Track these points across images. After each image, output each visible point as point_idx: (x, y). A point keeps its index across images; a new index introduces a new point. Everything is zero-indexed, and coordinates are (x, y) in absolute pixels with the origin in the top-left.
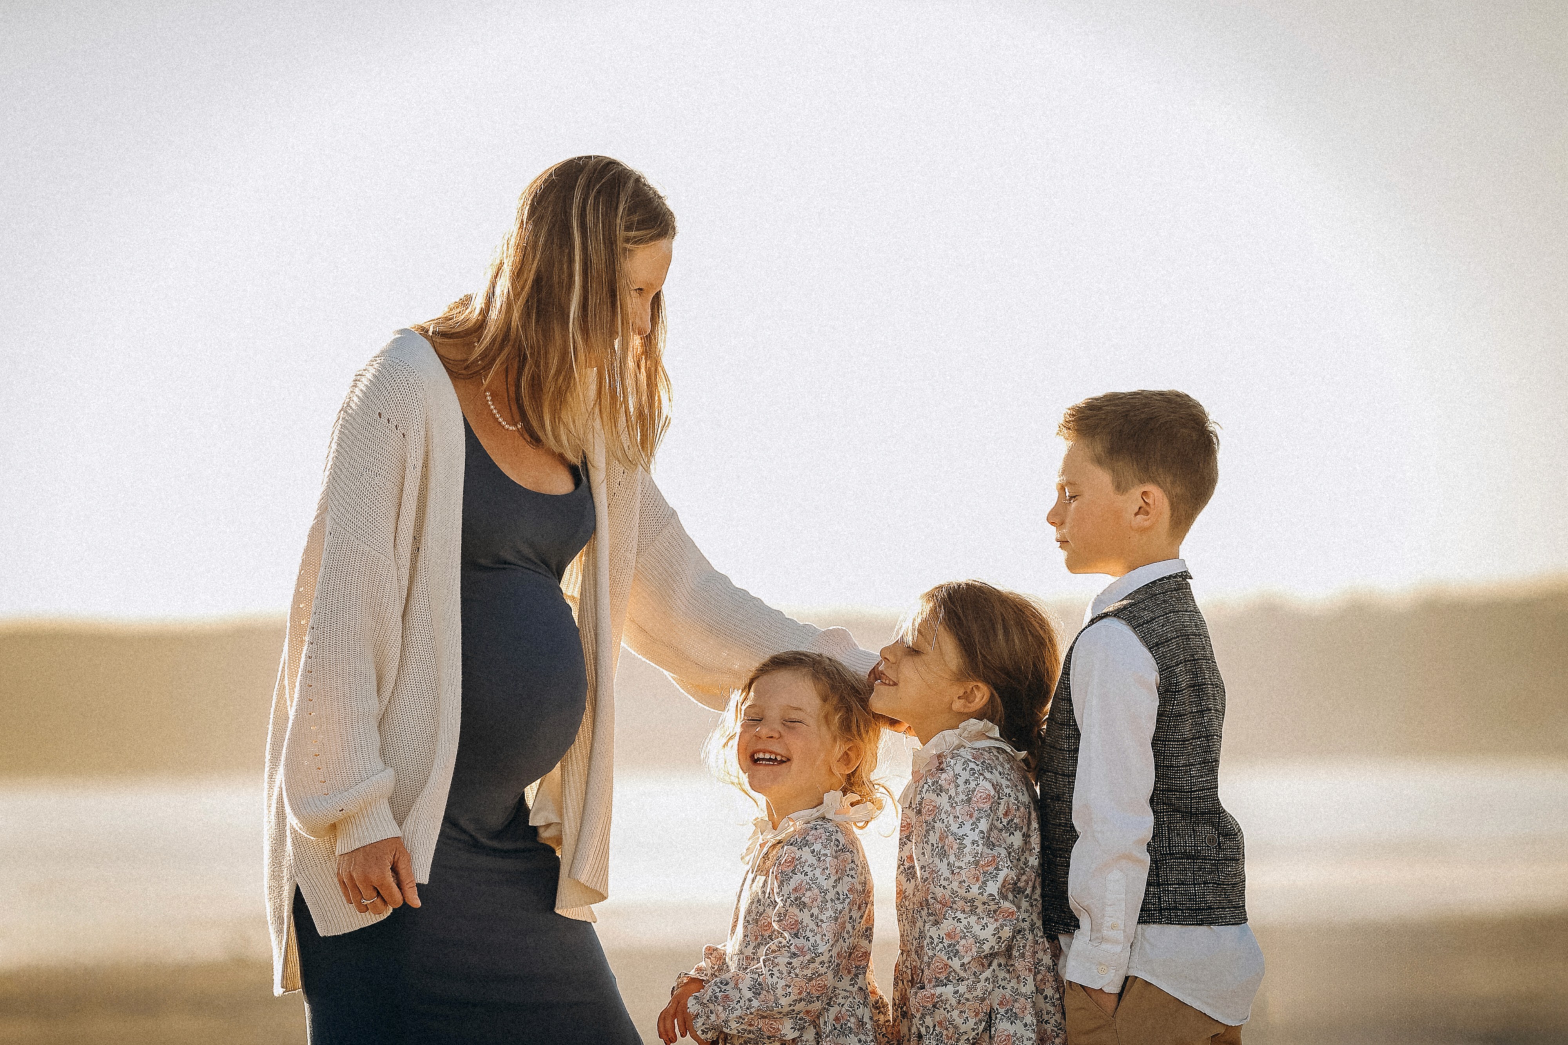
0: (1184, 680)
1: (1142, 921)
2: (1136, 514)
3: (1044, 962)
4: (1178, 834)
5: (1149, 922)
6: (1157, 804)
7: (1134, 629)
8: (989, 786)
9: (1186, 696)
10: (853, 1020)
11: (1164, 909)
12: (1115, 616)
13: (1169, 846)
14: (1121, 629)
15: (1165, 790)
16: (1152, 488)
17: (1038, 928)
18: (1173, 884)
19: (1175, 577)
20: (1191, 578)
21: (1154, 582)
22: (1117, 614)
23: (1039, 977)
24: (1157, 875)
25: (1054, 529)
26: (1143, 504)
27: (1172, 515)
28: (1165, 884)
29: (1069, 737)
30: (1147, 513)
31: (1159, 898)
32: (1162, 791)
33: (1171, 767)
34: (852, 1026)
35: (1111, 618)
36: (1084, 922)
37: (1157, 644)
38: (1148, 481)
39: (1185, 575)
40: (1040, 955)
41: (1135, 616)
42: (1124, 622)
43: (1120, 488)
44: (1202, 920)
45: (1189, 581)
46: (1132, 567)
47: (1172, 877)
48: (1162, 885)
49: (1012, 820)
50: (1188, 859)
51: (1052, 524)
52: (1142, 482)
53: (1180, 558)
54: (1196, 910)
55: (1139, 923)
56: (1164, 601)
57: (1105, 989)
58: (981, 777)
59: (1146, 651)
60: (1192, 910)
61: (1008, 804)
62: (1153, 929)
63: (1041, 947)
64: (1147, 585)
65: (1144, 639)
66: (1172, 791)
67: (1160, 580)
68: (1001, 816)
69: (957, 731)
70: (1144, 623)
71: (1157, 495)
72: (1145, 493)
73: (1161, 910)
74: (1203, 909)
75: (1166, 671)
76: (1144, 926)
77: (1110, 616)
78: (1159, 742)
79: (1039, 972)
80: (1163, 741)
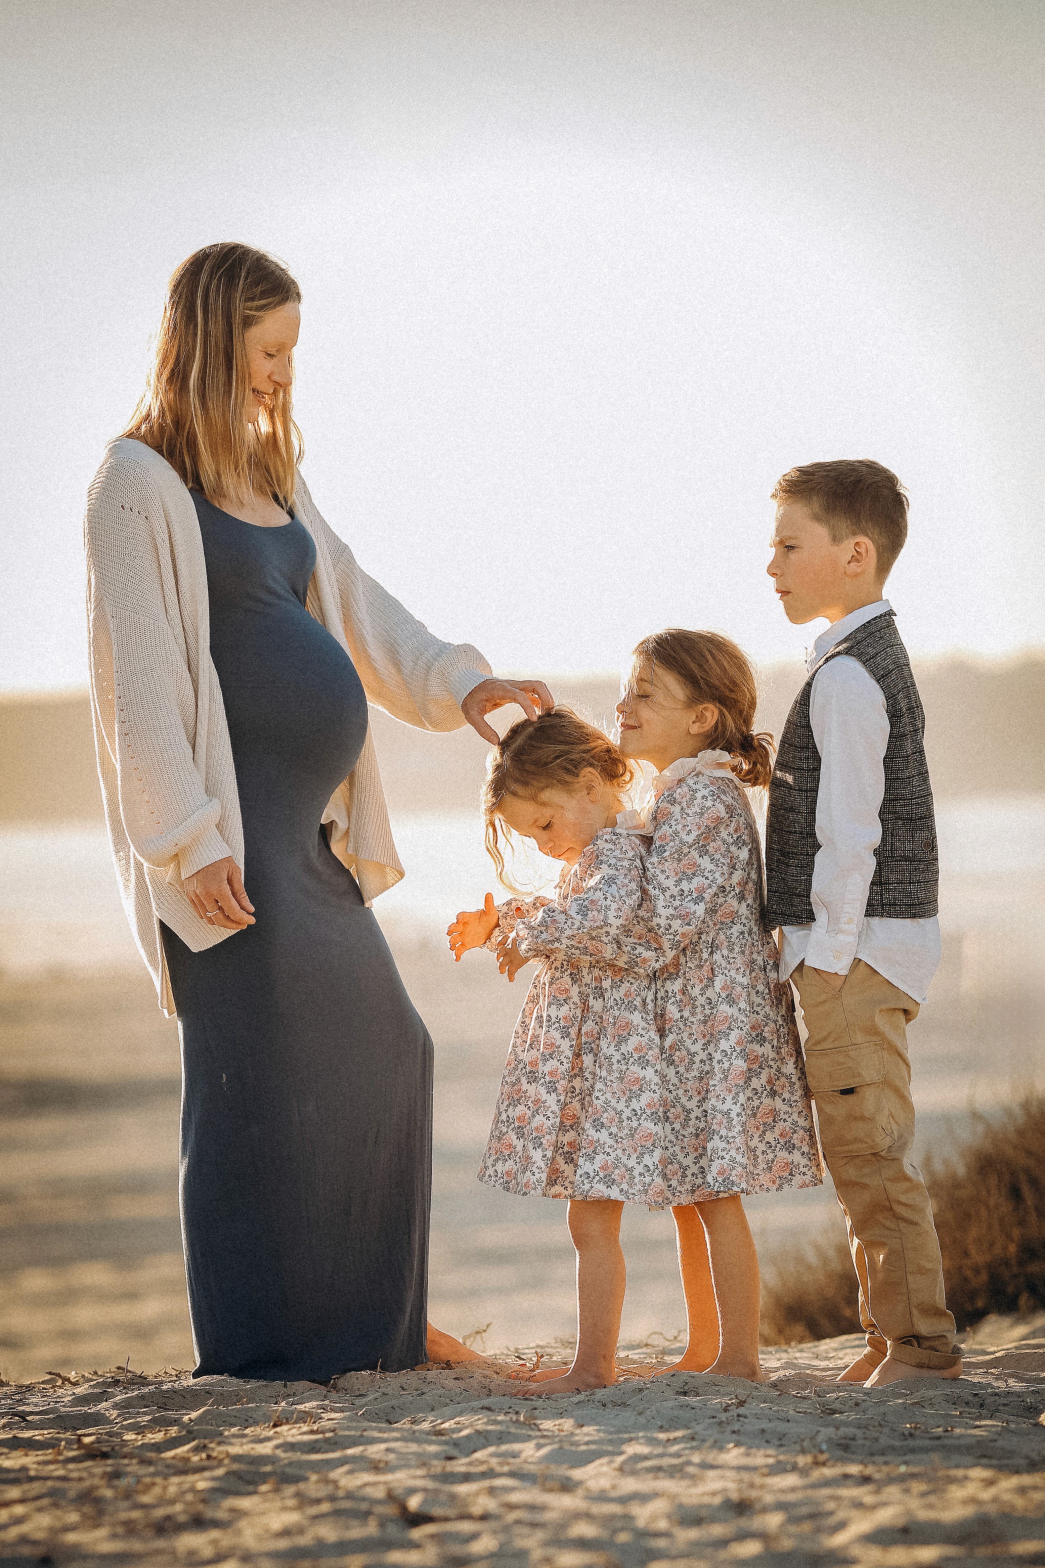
0: (903, 705)
1: (868, 914)
2: (849, 563)
3: (758, 962)
4: (900, 840)
5: (873, 916)
6: (883, 813)
7: (864, 664)
8: (721, 808)
9: (906, 719)
10: (639, 999)
11: (886, 905)
12: (847, 653)
13: (891, 850)
14: (852, 666)
15: (892, 800)
16: (862, 539)
17: (755, 933)
18: (893, 883)
19: (884, 616)
20: (896, 615)
21: (869, 622)
22: (848, 652)
23: (754, 974)
24: (880, 876)
25: (773, 579)
26: (855, 554)
27: (878, 561)
28: (887, 884)
29: (808, 758)
30: (858, 561)
31: (882, 895)
32: (890, 800)
33: (897, 779)
34: (638, 1004)
35: (843, 656)
36: (821, 916)
37: (883, 676)
38: (860, 533)
39: (891, 613)
40: (755, 956)
41: (862, 653)
42: (854, 658)
43: (836, 539)
44: (914, 914)
45: (894, 617)
46: (850, 610)
47: (893, 877)
48: (884, 884)
49: (741, 837)
50: (906, 861)
51: (773, 575)
52: (854, 534)
53: (884, 598)
54: (910, 905)
55: (865, 916)
56: (881, 638)
57: (839, 973)
58: (718, 800)
59: (874, 682)
60: (907, 905)
61: (739, 823)
62: (875, 921)
63: (756, 949)
64: (864, 625)
65: (873, 673)
66: (897, 800)
67: (873, 619)
68: (732, 832)
69: (696, 759)
70: (871, 658)
71: (867, 544)
72: (857, 544)
73: (883, 905)
74: (916, 905)
75: (891, 699)
76: (868, 918)
77: (842, 654)
78: (889, 761)
79: (753, 970)
80: (890, 758)
